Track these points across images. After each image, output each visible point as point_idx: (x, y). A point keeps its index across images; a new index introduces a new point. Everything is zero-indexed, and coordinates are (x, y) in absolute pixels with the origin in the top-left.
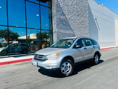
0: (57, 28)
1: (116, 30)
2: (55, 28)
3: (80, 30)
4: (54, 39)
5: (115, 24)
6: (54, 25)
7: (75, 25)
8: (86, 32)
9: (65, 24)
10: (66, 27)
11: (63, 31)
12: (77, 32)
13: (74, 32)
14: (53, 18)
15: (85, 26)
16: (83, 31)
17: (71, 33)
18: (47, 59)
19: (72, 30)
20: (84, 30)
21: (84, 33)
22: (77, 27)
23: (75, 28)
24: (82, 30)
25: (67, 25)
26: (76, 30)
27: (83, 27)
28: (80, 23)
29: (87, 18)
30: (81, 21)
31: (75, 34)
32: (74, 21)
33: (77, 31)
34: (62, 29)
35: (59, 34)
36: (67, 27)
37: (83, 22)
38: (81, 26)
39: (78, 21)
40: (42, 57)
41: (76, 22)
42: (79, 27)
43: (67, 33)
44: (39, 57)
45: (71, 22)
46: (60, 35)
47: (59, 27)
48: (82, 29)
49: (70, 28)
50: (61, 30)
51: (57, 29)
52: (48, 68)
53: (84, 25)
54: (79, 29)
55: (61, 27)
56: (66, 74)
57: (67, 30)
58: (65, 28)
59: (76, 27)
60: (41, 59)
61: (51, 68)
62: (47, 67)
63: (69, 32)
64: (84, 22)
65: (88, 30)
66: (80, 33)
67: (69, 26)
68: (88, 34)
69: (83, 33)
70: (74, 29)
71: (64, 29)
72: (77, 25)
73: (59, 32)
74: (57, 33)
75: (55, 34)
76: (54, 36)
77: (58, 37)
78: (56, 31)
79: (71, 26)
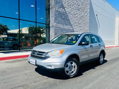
0: (55, 22)
1: (116, 29)
2: (53, 22)
3: (80, 26)
4: (51, 34)
5: (116, 22)
6: (52, 18)
7: (74, 20)
8: (86, 29)
9: (64, 18)
10: (65, 22)
11: (61, 26)
12: (77, 28)
13: (74, 27)
14: (50, 10)
15: (85, 22)
17: (70, 29)
18: (49, 57)
19: (71, 25)
20: (84, 26)
21: (84, 29)
22: (77, 23)
23: (75, 24)
24: (82, 27)
25: (67, 19)
26: (75, 25)
27: (83, 23)
28: (80, 18)
29: (88, 13)
30: (81, 16)
32: (74, 15)
33: (77, 26)
34: (61, 24)
35: (57, 29)
36: (66, 21)
37: (83, 17)
38: (81, 22)
39: (78, 15)
40: (42, 55)
41: (77, 16)
42: (79, 23)
43: (66, 28)
44: (38, 54)
45: (70, 16)
47: (57, 21)
48: (82, 25)
49: (70, 23)
50: (59, 25)
51: (55, 24)
52: (50, 68)
53: (84, 20)
54: (79, 25)
56: (70, 76)
57: (66, 25)
59: (75, 22)
60: (40, 57)
61: (53, 68)
62: (49, 66)
63: (68, 27)
64: (85, 17)
65: (88, 27)
66: (80, 29)
67: (69, 20)
68: (88, 30)
69: (82, 30)
70: (73, 25)
71: (63, 24)
72: (77, 20)
73: (57, 27)
74: (55, 27)
75: (52, 28)
76: (51, 30)
77: (55, 32)
78: (54, 25)
79: (70, 20)
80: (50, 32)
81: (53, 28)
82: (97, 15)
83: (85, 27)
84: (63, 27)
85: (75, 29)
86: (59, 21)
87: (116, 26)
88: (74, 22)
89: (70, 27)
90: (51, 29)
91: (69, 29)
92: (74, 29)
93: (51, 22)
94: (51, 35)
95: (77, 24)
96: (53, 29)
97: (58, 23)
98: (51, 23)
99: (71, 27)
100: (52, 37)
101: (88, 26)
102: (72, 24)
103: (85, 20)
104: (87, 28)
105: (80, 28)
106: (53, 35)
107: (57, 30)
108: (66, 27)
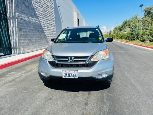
1: (74, 24)
3: (46, 19)
5: (74, 17)
7: (40, 11)
9: (28, 6)
10: (30, 12)
11: (26, 18)
12: (43, 21)
13: (40, 21)
15: (51, 14)
16: (50, 21)
17: (37, 23)
19: (37, 18)
21: (51, 23)
22: (43, 14)
23: (41, 15)
24: (48, 20)
25: (31, 8)
26: (42, 18)
27: (49, 15)
28: (46, 8)
29: (52, 3)
30: (46, 5)
31: (42, 24)
32: (39, 3)
33: (44, 19)
34: (25, 14)
35: (21, 21)
36: (31, 10)
37: (49, 8)
38: (47, 14)
39: (43, 4)
41: (42, 6)
42: (45, 15)
43: (32, 21)
44: (75, 61)
45: (35, 4)
46: (23, 23)
47: (20, 10)
48: (48, 17)
49: (35, 15)
50: (23, 16)
54: (46, 17)
55: (23, 10)
57: (32, 16)
58: (28, 13)
63: (34, 20)
64: (50, 8)
67: (33, 9)
68: (54, 25)
69: (49, 24)
70: (40, 17)
72: (43, 10)
73: (21, 19)
74: (17, 19)
75: (13, 21)
76: (10, 24)
77: (20, 27)
78: (15, 15)
79: (36, 10)
80: (9, 26)
81: (15, 20)
82: (59, 6)
83: (51, 20)
84: (28, 19)
85: (43, 23)
86: (22, 10)
87: (74, 21)
88: (40, 13)
89: (36, 20)
90: (10, 22)
91: (35, 22)
92: (41, 23)
93: (10, 11)
94: (12, 32)
95: (44, 16)
96: (15, 22)
97: (22, 12)
98: (10, 13)
99: (38, 20)
100: (15, 35)
101: (54, 20)
102: (38, 15)
103: (50, 11)
104: (53, 22)
105: (47, 22)
106: (16, 31)
107: (21, 23)
108: (32, 19)
